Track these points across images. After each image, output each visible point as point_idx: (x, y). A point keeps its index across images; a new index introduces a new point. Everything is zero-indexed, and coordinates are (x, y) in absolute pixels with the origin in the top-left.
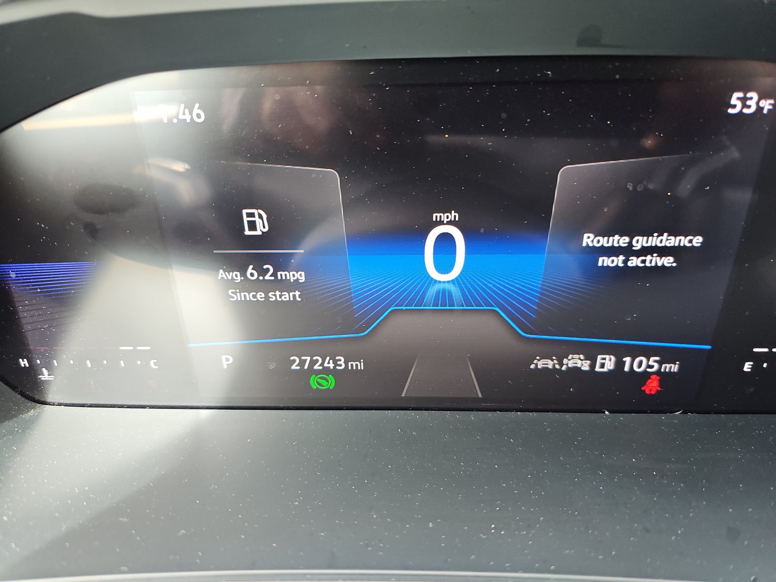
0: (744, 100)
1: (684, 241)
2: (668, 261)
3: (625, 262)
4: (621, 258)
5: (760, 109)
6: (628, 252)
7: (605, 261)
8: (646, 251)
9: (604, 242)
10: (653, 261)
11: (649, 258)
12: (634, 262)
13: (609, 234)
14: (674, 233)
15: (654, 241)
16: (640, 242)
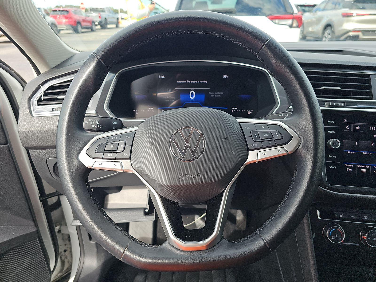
0: (225, 76)
1: (221, 93)
2: (220, 96)
3: (215, 96)
4: (214, 95)
5: (227, 77)
6: (215, 95)
7: (212, 96)
8: (217, 94)
9: (211, 93)
10: (218, 96)
11: (217, 95)
12: (216, 96)
13: (212, 92)
14: (220, 92)
15: (217, 93)
16: (216, 93)
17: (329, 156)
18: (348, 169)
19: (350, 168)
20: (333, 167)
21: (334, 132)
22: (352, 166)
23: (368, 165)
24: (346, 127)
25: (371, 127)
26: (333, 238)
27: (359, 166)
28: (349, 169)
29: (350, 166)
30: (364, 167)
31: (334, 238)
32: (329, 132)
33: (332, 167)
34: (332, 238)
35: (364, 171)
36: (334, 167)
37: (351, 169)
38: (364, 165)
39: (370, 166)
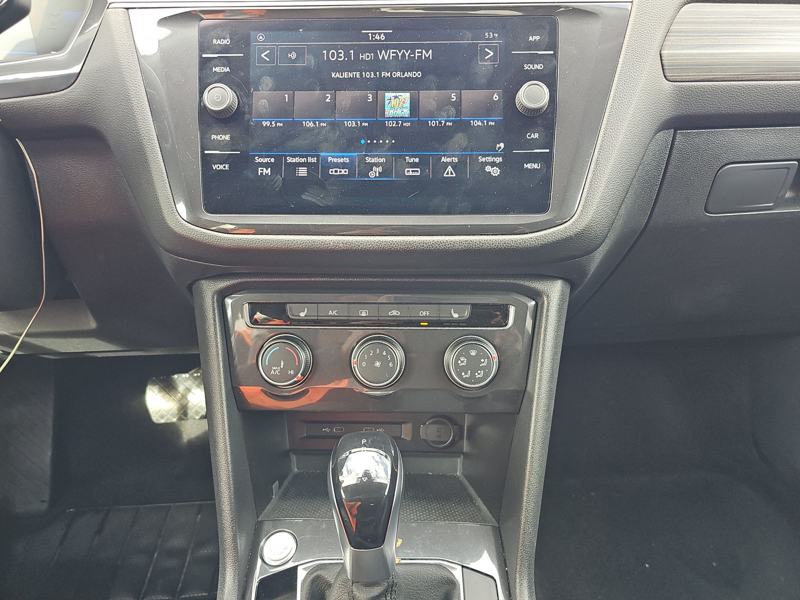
17: (212, 138)
18: (261, 170)
19: (266, 165)
20: (221, 167)
21: (228, 69)
22: (273, 160)
23: (312, 157)
24: (263, 55)
25: (325, 52)
26: (275, 371)
27: (290, 160)
28: (265, 169)
29: (266, 160)
30: (303, 160)
31: (277, 372)
32: (215, 71)
33: (218, 167)
34: (273, 372)
35: (303, 172)
36: (225, 167)
37: (269, 169)
38: (301, 156)
39: (318, 156)
